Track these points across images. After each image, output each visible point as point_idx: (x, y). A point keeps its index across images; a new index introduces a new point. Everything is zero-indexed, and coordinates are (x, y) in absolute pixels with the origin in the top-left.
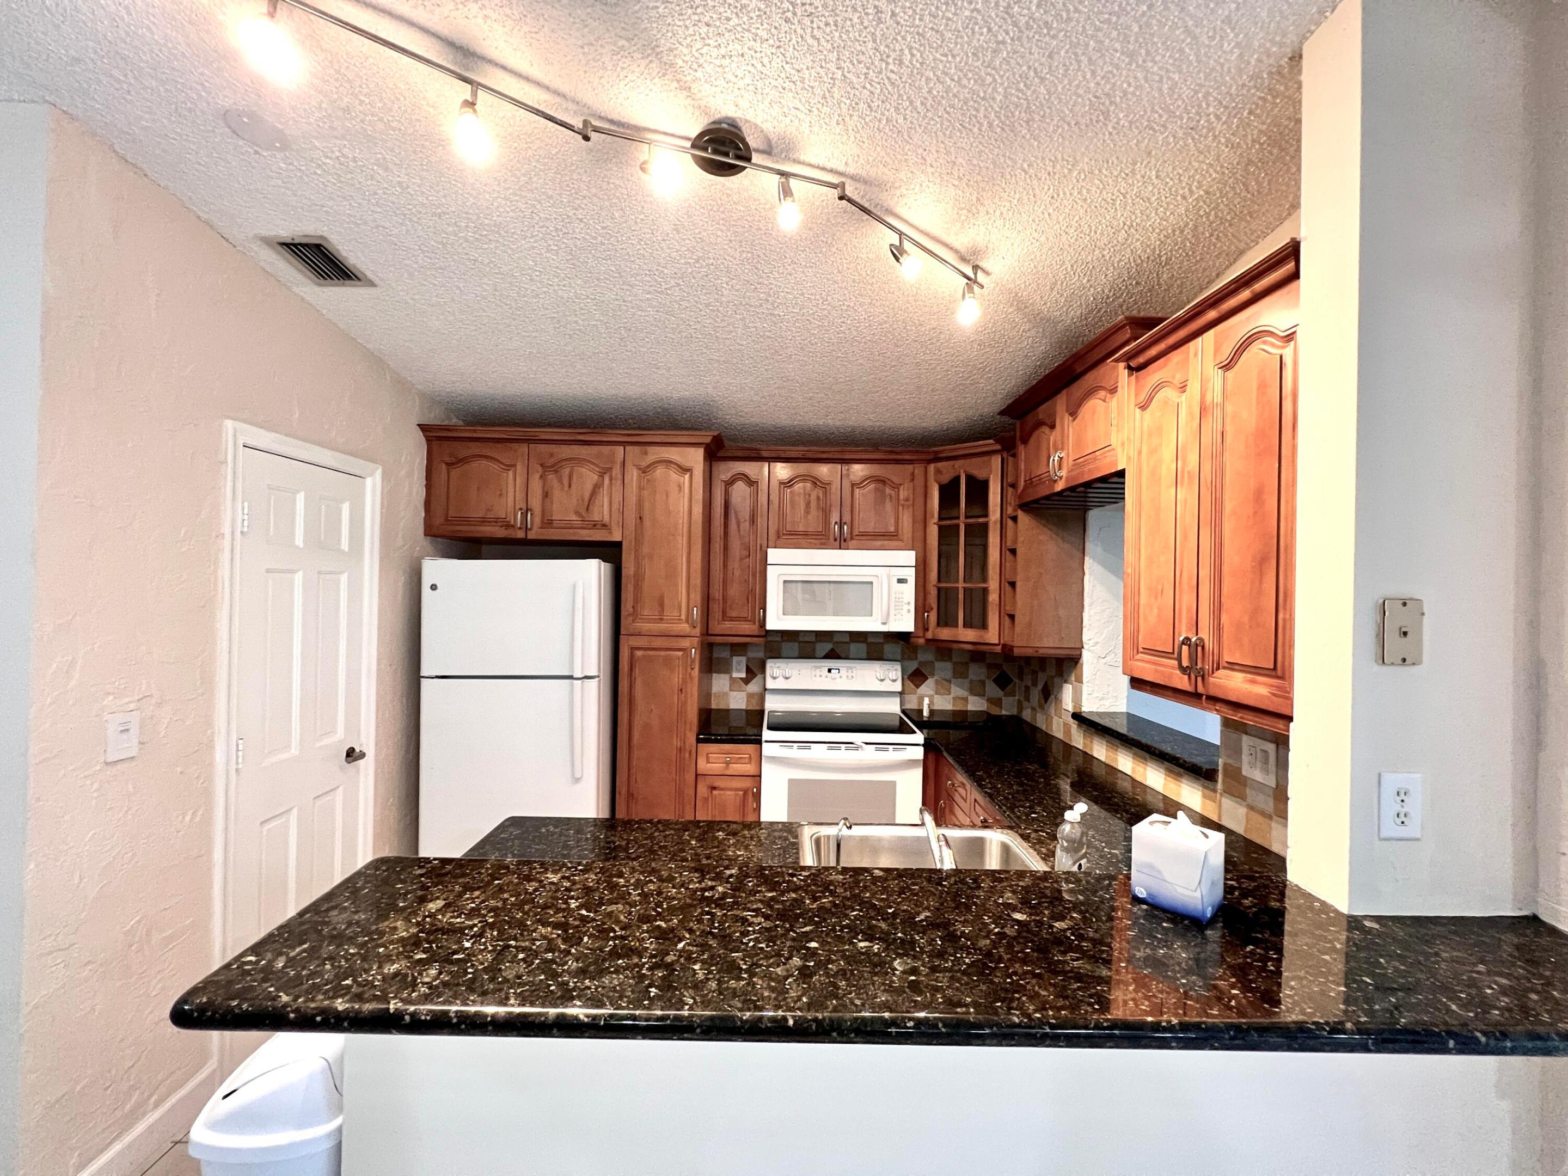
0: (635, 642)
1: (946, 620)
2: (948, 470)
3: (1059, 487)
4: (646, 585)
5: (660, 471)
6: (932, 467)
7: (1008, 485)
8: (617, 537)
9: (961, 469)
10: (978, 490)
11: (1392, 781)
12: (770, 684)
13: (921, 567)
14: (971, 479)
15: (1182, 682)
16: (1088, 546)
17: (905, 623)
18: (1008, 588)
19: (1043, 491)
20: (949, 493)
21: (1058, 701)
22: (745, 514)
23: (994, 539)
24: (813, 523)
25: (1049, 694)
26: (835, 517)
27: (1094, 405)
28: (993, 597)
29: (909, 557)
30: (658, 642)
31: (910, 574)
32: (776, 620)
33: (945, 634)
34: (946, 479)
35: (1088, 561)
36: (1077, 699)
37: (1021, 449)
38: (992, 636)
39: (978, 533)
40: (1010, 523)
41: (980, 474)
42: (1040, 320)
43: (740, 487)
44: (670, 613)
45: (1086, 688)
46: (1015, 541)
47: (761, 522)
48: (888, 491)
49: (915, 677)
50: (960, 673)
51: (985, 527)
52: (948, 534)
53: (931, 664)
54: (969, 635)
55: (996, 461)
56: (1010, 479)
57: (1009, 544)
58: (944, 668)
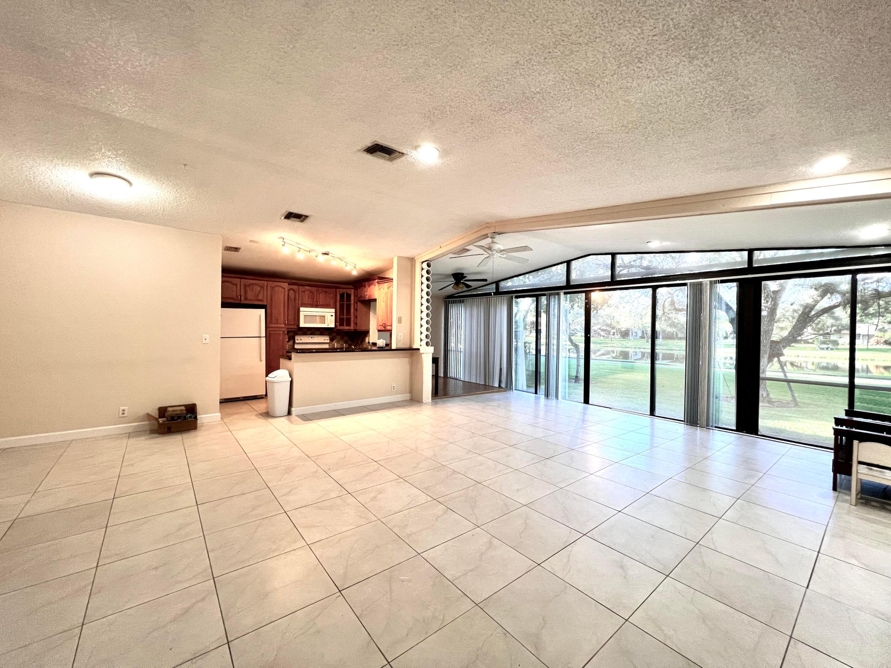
0: (270, 329)
1: (342, 324)
2: (342, 291)
3: (367, 299)
4: (273, 315)
5: (276, 289)
6: (338, 290)
7: (356, 296)
8: (265, 304)
9: (345, 291)
10: (349, 296)
11: (399, 335)
12: (297, 341)
13: (336, 313)
14: (347, 294)
15: (383, 329)
16: (371, 310)
17: (332, 325)
18: (355, 318)
19: (363, 299)
20: (342, 296)
21: (365, 341)
22: (293, 298)
23: (352, 307)
24: (310, 302)
25: (363, 340)
26: (315, 300)
27: (372, 287)
28: (352, 319)
29: (333, 310)
30: (277, 329)
31: (334, 314)
32: (302, 325)
33: (341, 328)
34: (341, 292)
35: (371, 313)
36: (369, 340)
37: (359, 289)
38: (352, 327)
39: (349, 306)
40: (356, 304)
41: (349, 293)
42: (364, 270)
43: (291, 292)
44: (279, 322)
45: (370, 337)
46: (357, 307)
47: (297, 301)
48: (328, 295)
49: (332, 340)
50: (342, 338)
51: (350, 304)
52: (342, 306)
53: (336, 336)
54: (347, 328)
55: (353, 290)
56: (356, 294)
57: (355, 308)
58: (339, 337)
